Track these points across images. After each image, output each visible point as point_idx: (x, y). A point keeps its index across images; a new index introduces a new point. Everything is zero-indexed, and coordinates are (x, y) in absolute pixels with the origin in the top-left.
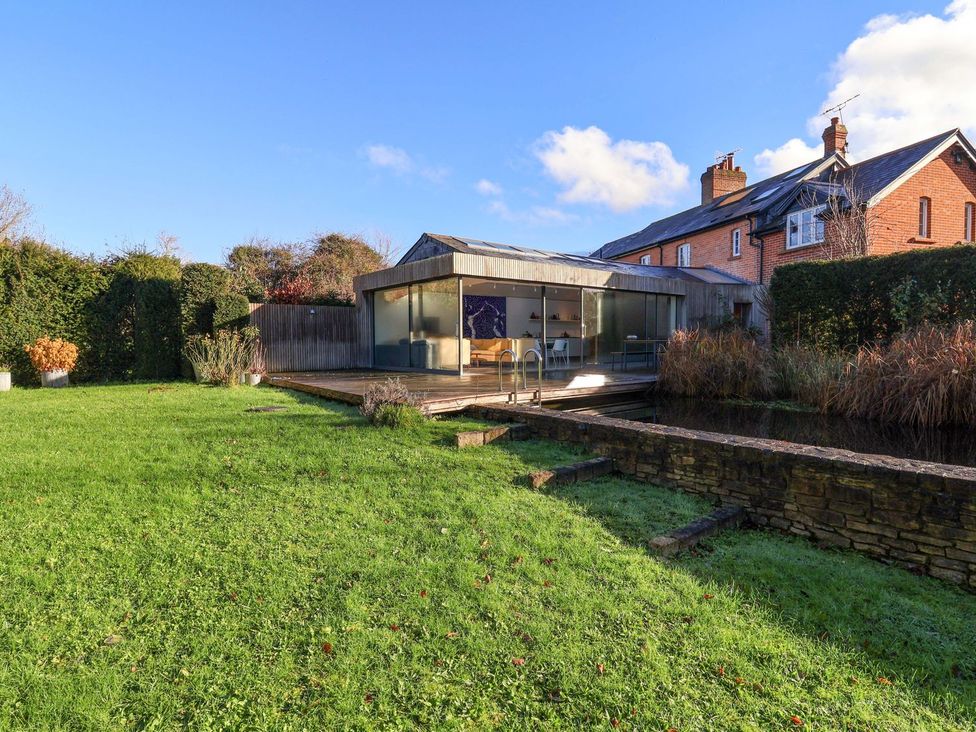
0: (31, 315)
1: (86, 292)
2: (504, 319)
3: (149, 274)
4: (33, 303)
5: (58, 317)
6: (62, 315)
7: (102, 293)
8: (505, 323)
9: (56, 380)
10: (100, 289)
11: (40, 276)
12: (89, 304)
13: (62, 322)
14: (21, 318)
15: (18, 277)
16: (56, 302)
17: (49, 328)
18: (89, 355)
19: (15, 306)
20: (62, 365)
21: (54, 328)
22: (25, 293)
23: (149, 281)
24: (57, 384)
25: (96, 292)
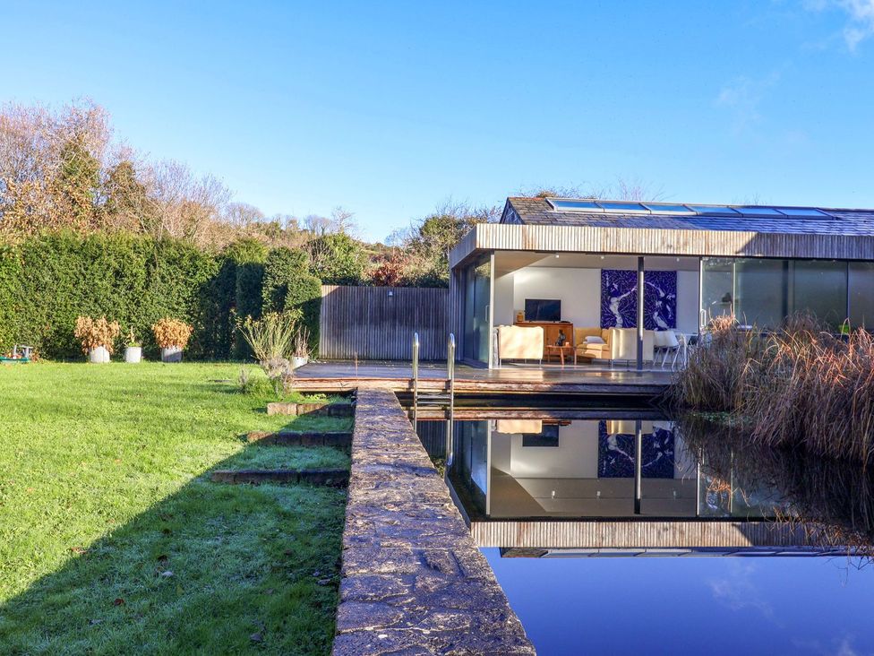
0: (162, 298)
1: (201, 277)
2: (673, 303)
3: (247, 259)
4: (164, 287)
5: (181, 300)
6: (184, 298)
7: (214, 278)
8: (674, 309)
9: (171, 356)
10: (213, 275)
11: (171, 264)
12: (203, 290)
13: (184, 305)
14: (155, 301)
15: (155, 265)
16: (181, 286)
17: (173, 309)
18: (202, 334)
19: (152, 291)
20: (175, 343)
21: (177, 310)
22: (159, 279)
23: (247, 265)
24: (173, 359)
25: (209, 277)
